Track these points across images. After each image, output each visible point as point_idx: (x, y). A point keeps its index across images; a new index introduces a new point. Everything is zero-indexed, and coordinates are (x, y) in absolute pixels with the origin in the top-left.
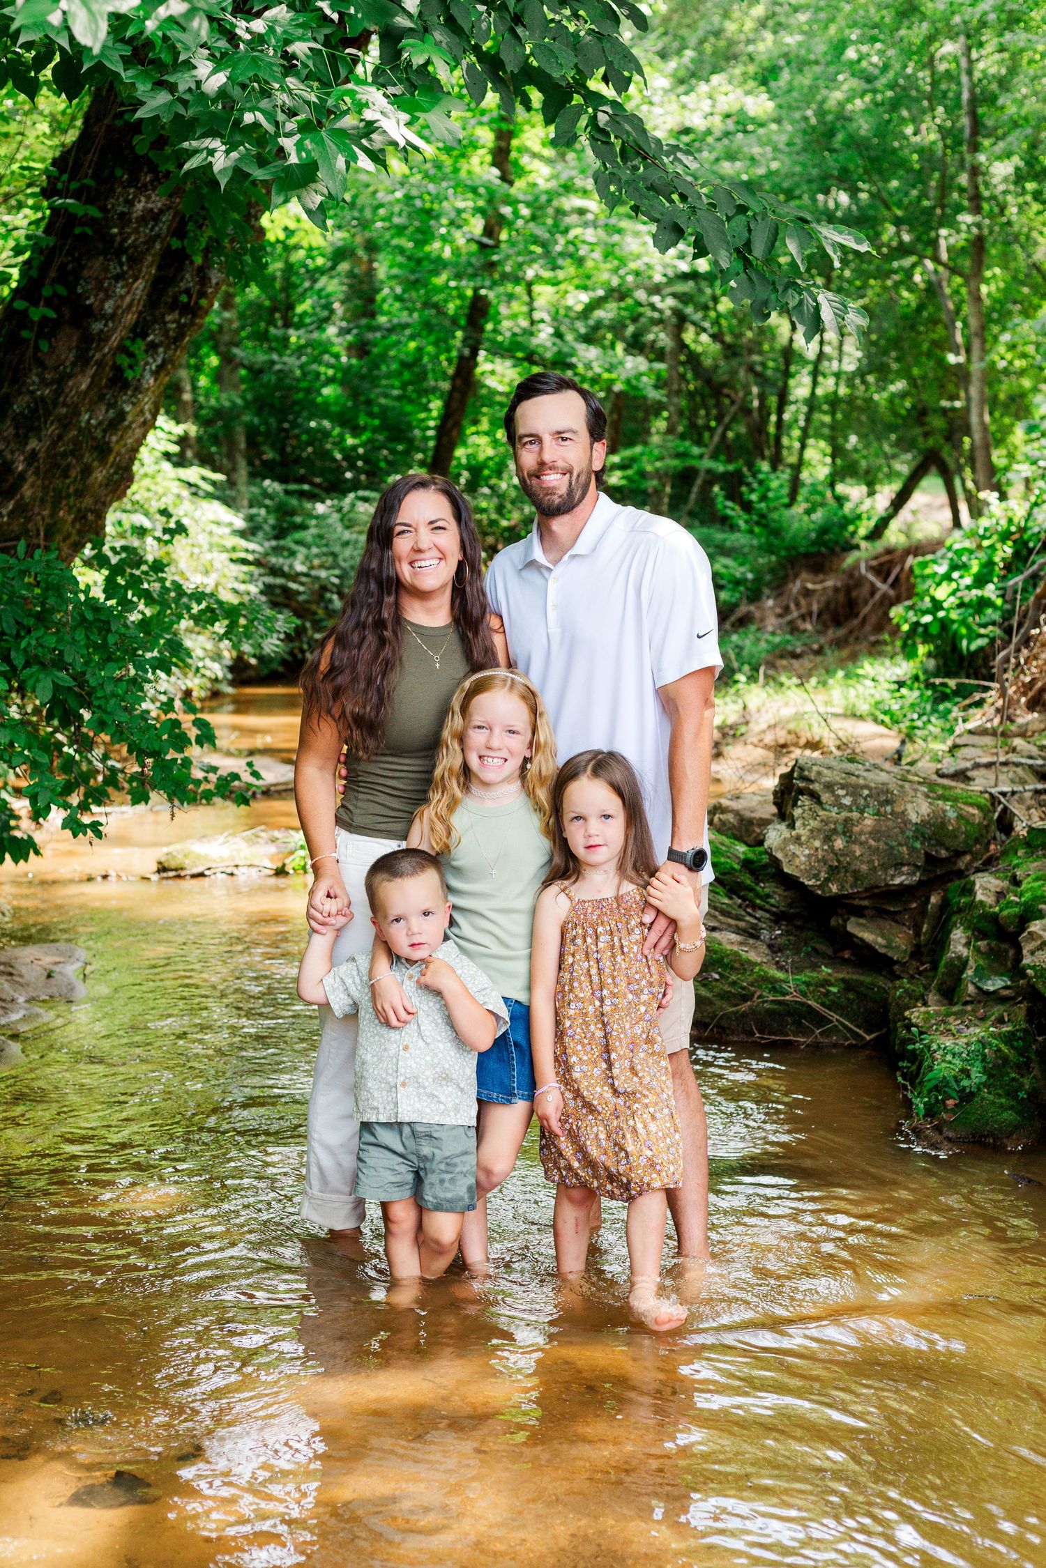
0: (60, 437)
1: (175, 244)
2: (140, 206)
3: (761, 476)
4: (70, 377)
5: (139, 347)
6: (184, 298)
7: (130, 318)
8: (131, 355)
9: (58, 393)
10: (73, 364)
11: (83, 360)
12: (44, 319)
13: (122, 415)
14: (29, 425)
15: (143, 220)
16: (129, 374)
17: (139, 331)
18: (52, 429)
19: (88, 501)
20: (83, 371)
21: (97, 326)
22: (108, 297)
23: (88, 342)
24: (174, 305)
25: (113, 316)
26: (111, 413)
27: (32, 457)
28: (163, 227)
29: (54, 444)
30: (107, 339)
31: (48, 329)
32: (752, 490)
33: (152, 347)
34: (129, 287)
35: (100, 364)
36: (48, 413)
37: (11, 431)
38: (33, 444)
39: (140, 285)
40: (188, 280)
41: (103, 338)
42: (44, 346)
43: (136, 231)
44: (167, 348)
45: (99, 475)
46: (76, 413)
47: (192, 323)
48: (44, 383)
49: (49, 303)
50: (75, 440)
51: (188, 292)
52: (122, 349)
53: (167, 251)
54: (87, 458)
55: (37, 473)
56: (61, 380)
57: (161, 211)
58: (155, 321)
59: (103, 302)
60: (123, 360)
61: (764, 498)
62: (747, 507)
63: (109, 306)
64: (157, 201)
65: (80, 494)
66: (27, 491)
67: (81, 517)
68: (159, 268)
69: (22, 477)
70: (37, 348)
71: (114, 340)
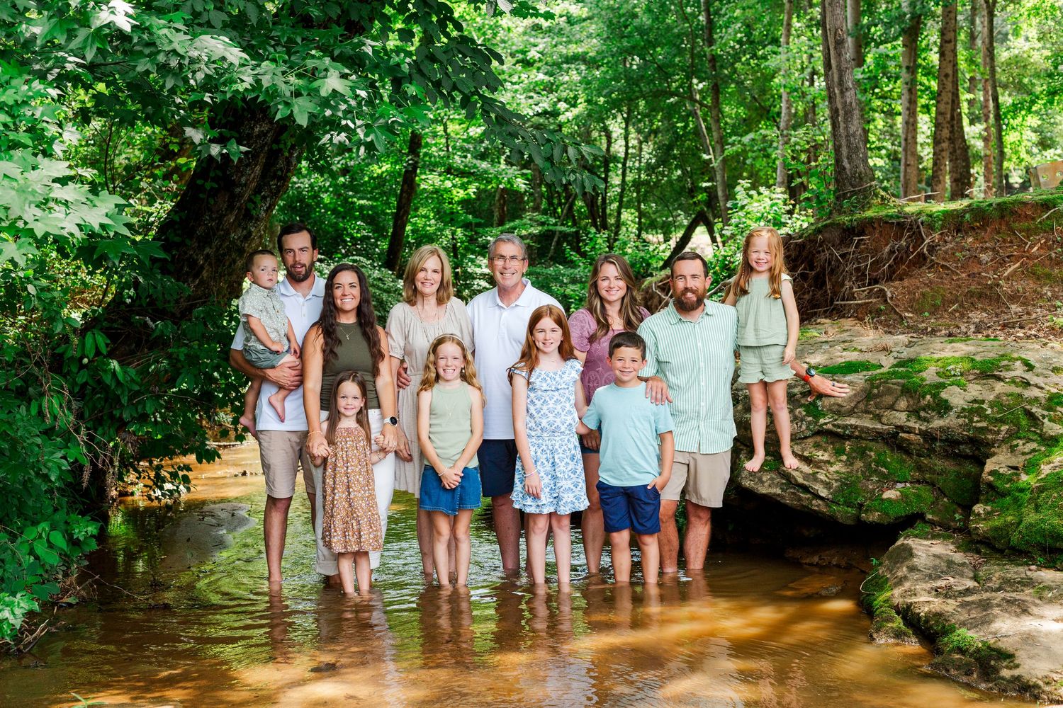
0: (221, 245)
1: (275, 147)
2: (257, 130)
3: (590, 236)
4: (225, 216)
5: (258, 199)
6: (279, 173)
7: (254, 185)
8: (254, 203)
9: (218, 224)
10: (226, 210)
11: (231, 207)
12: (212, 188)
13: (250, 233)
14: (205, 241)
15: (259, 137)
16: (254, 213)
17: (258, 190)
18: (216, 243)
19: (234, 277)
20: (231, 213)
21: (238, 190)
22: (242, 176)
23: (233, 198)
24: (275, 176)
25: (245, 185)
26: (245, 232)
27: (207, 257)
28: (269, 139)
29: (218, 250)
30: (243, 196)
31: (213, 193)
32: (586, 244)
33: (264, 198)
34: (252, 170)
35: (239, 209)
36: (214, 235)
37: (196, 244)
38: (207, 250)
39: (258, 168)
40: (281, 164)
41: (241, 195)
42: (212, 202)
43: (256, 142)
44: (272, 198)
45: (239, 264)
46: (228, 233)
47: (283, 185)
48: (212, 219)
49: (214, 180)
50: (228, 247)
51: (281, 169)
52: (250, 200)
53: (271, 150)
54: (234, 256)
55: (210, 264)
56: (221, 218)
57: (268, 132)
58: (264, 185)
59: (240, 178)
60: (251, 206)
61: (593, 249)
62: (584, 255)
63: (243, 180)
64: (265, 127)
65: (230, 274)
66: (205, 274)
67: (231, 286)
68: (267, 159)
69: (202, 267)
70: (208, 203)
71: (246, 197)
